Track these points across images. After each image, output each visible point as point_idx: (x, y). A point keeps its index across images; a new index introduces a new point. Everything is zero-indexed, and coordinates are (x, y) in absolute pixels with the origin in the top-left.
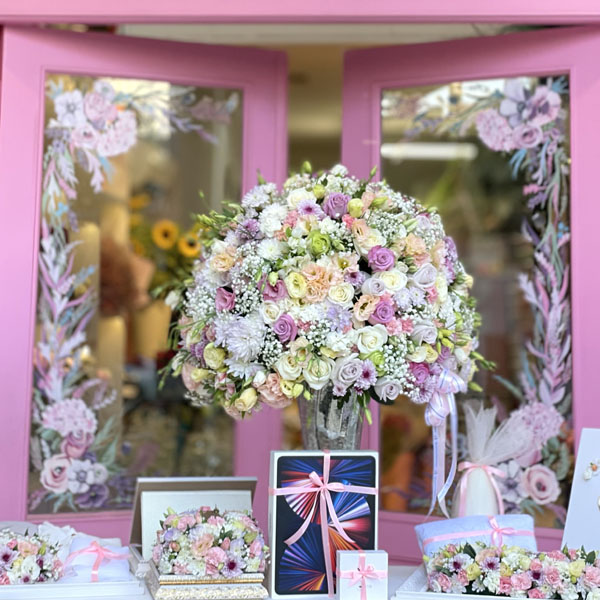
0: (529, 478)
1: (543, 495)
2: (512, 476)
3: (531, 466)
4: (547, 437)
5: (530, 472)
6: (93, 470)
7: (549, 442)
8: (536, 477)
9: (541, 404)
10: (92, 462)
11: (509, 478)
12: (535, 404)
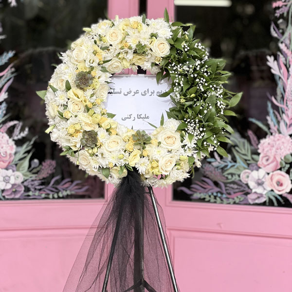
0: (272, 179)
1: (280, 188)
2: (261, 178)
3: (273, 172)
4: (285, 154)
5: (272, 175)
6: (14, 175)
7: (285, 157)
8: (276, 178)
9: (280, 135)
10: (13, 171)
11: (259, 179)
12: (277, 135)
